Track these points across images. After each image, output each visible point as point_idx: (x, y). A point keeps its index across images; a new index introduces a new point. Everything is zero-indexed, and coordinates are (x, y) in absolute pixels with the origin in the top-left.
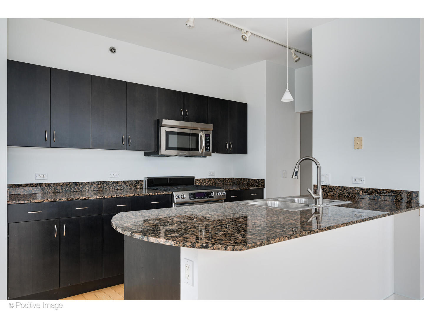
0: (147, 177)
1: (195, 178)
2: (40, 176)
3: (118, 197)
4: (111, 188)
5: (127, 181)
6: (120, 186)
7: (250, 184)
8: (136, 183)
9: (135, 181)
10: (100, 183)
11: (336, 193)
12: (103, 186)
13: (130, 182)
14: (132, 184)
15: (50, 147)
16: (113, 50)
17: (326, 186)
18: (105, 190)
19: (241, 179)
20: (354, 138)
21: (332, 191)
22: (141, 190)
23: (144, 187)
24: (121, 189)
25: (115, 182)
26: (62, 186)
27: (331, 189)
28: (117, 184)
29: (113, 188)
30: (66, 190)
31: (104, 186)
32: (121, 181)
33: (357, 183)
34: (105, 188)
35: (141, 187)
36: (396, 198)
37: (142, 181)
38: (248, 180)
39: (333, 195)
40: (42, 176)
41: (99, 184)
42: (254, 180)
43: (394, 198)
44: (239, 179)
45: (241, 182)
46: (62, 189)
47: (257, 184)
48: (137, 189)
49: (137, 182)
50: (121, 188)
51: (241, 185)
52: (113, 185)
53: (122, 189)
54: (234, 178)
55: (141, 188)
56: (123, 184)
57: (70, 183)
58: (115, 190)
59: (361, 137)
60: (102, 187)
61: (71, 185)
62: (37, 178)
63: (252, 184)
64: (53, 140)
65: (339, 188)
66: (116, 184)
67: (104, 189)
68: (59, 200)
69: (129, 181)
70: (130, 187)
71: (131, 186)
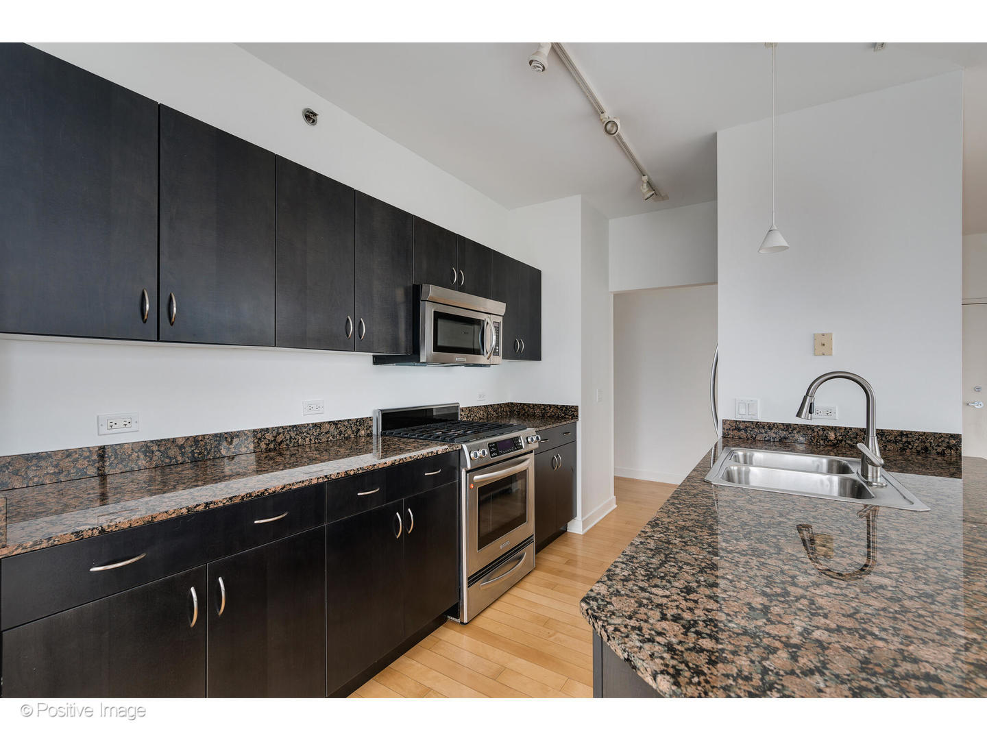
0: (381, 410)
1: (461, 406)
2: (113, 424)
3: (361, 471)
4: (307, 439)
5: (340, 421)
6: (326, 433)
7: (549, 414)
8: (358, 423)
9: (357, 419)
10: (281, 430)
11: (774, 436)
12: (288, 437)
13: (346, 423)
14: (351, 427)
15: (158, 340)
16: (310, 117)
17: (752, 422)
18: (294, 446)
19: (528, 405)
20: (814, 335)
21: (766, 432)
22: (368, 438)
23: (374, 432)
24: (328, 441)
25: (315, 425)
26: (181, 447)
27: (764, 428)
28: (320, 428)
29: (310, 440)
30: (193, 455)
31: (291, 438)
32: (330, 422)
33: (820, 417)
34: (293, 441)
35: (369, 432)
36: (913, 446)
37: (371, 419)
38: (543, 407)
39: (766, 439)
40: (121, 423)
41: (280, 433)
42: (556, 407)
43: (907, 446)
44: (524, 404)
45: (528, 410)
46: (183, 454)
47: (563, 415)
48: (360, 436)
49: (361, 422)
50: (329, 437)
51: (528, 415)
52: (311, 432)
53: (331, 441)
54: (512, 403)
55: (368, 435)
56: (332, 428)
57: (204, 435)
58: (315, 443)
59: (831, 334)
60: (287, 440)
61: (208, 441)
62: (104, 430)
63: (553, 414)
64: (168, 321)
65: (782, 427)
66: (318, 430)
67: (291, 445)
68: (206, 507)
69: (344, 421)
70: (346, 435)
71: (349, 432)
